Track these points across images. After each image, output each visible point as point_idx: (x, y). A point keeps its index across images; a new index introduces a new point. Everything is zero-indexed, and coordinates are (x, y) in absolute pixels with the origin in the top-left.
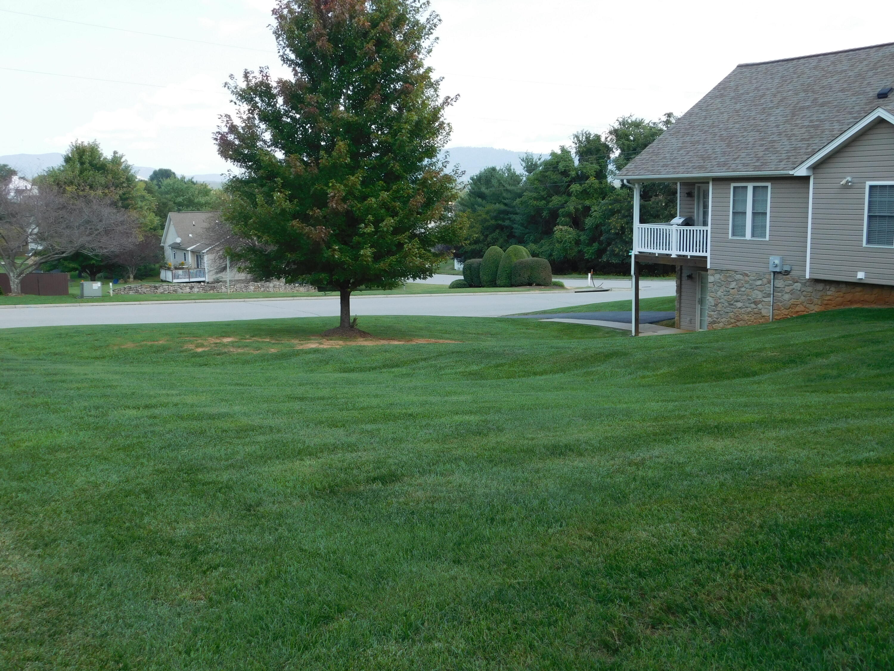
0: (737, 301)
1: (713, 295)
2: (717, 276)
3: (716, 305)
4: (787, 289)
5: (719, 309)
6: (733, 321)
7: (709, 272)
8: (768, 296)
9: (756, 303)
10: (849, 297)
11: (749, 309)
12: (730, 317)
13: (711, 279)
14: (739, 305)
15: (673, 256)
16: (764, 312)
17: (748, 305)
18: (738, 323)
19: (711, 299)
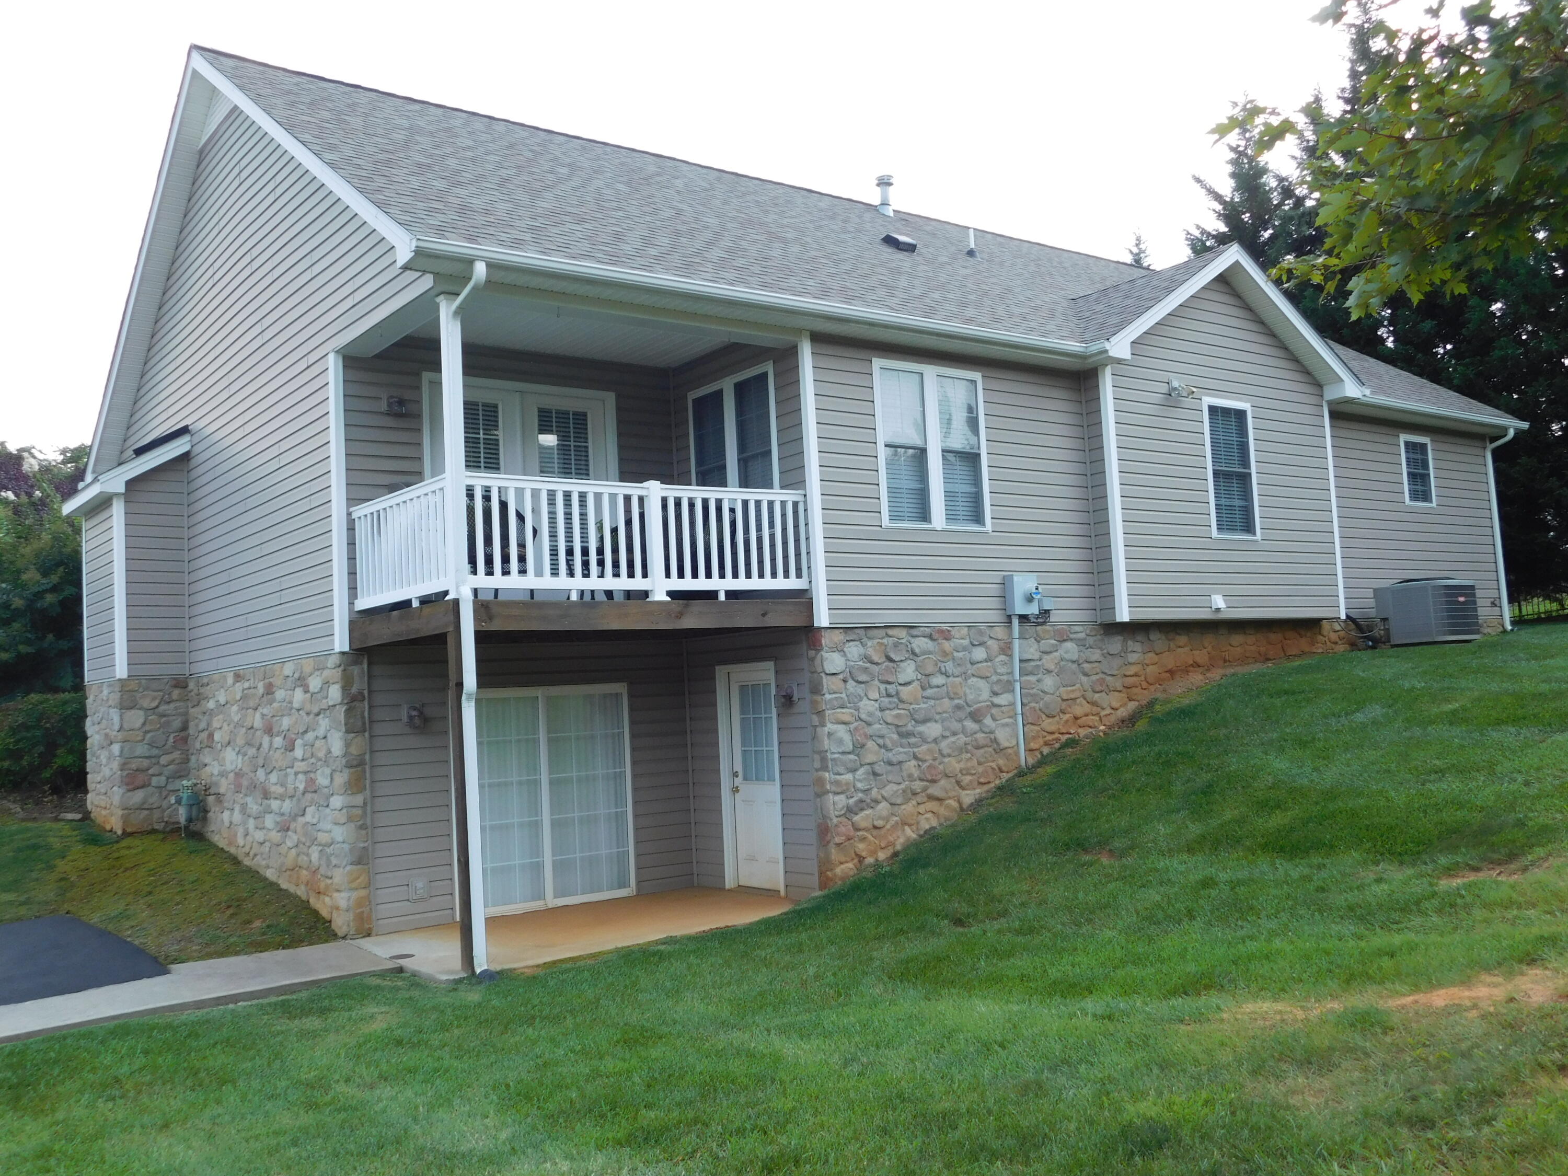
0: (924, 721)
1: (845, 714)
2: (854, 650)
3: (858, 747)
4: (1049, 662)
5: (870, 758)
6: (918, 785)
7: (826, 640)
8: (1008, 687)
9: (976, 716)
10: (1169, 661)
11: (962, 739)
12: (910, 776)
13: (833, 661)
14: (933, 730)
15: (660, 596)
16: (1003, 736)
17: (956, 726)
18: (934, 790)
19: (841, 730)
